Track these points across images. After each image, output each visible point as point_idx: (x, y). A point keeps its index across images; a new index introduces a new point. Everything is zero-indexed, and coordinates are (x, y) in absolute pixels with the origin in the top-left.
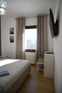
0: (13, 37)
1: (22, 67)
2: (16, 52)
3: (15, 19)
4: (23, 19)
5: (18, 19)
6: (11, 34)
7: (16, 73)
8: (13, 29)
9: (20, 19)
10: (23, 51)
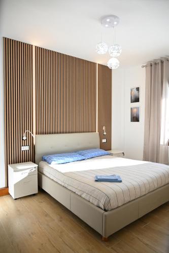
0: (138, 108)
1: (152, 176)
2: (145, 145)
3: (143, 66)
4: (162, 62)
5: (151, 65)
6: (132, 101)
7: (135, 183)
8: (138, 89)
9: (156, 64)
10: (162, 143)
